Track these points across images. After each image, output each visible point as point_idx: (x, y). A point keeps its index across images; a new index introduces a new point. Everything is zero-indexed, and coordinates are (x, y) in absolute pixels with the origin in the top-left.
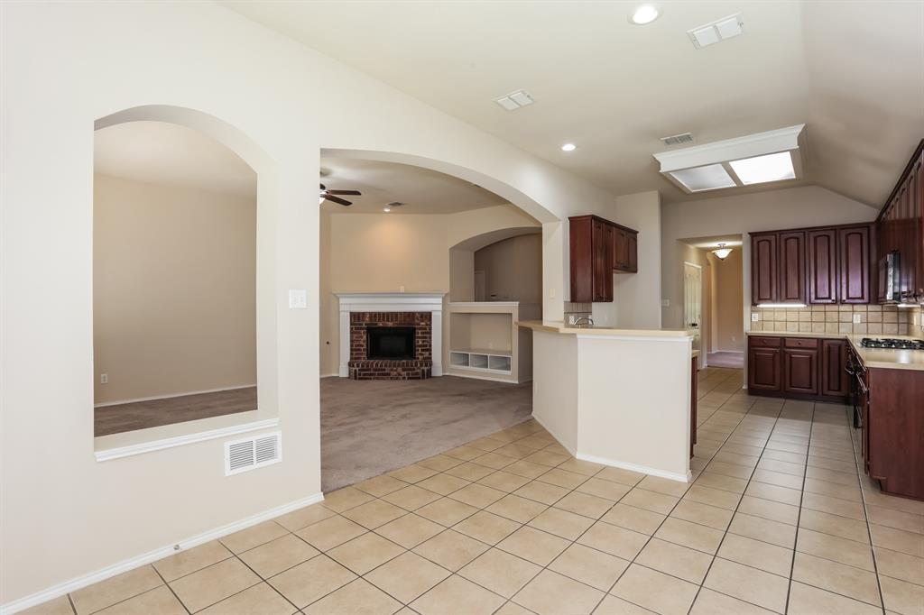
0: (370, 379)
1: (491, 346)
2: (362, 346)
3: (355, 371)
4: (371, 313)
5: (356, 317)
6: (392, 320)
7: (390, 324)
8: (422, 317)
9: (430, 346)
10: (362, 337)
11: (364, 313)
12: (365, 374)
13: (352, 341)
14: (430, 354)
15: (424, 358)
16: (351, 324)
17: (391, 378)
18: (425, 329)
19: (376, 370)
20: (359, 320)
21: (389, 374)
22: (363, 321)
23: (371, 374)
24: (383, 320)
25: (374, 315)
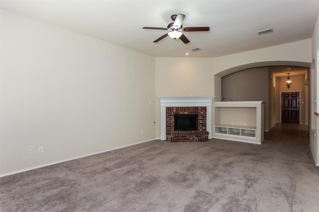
0: (179, 142)
1: (233, 123)
2: (172, 124)
3: (171, 137)
4: (176, 107)
5: (169, 109)
6: (187, 111)
7: (186, 113)
8: (202, 109)
9: (206, 124)
10: (172, 120)
11: (173, 108)
12: (176, 139)
13: (167, 122)
14: (206, 128)
15: (203, 130)
16: (167, 113)
17: (190, 141)
18: (203, 115)
19: (182, 137)
20: (170, 111)
21: (189, 139)
22: (173, 111)
23: (180, 139)
24: (183, 111)
25: (178, 108)
